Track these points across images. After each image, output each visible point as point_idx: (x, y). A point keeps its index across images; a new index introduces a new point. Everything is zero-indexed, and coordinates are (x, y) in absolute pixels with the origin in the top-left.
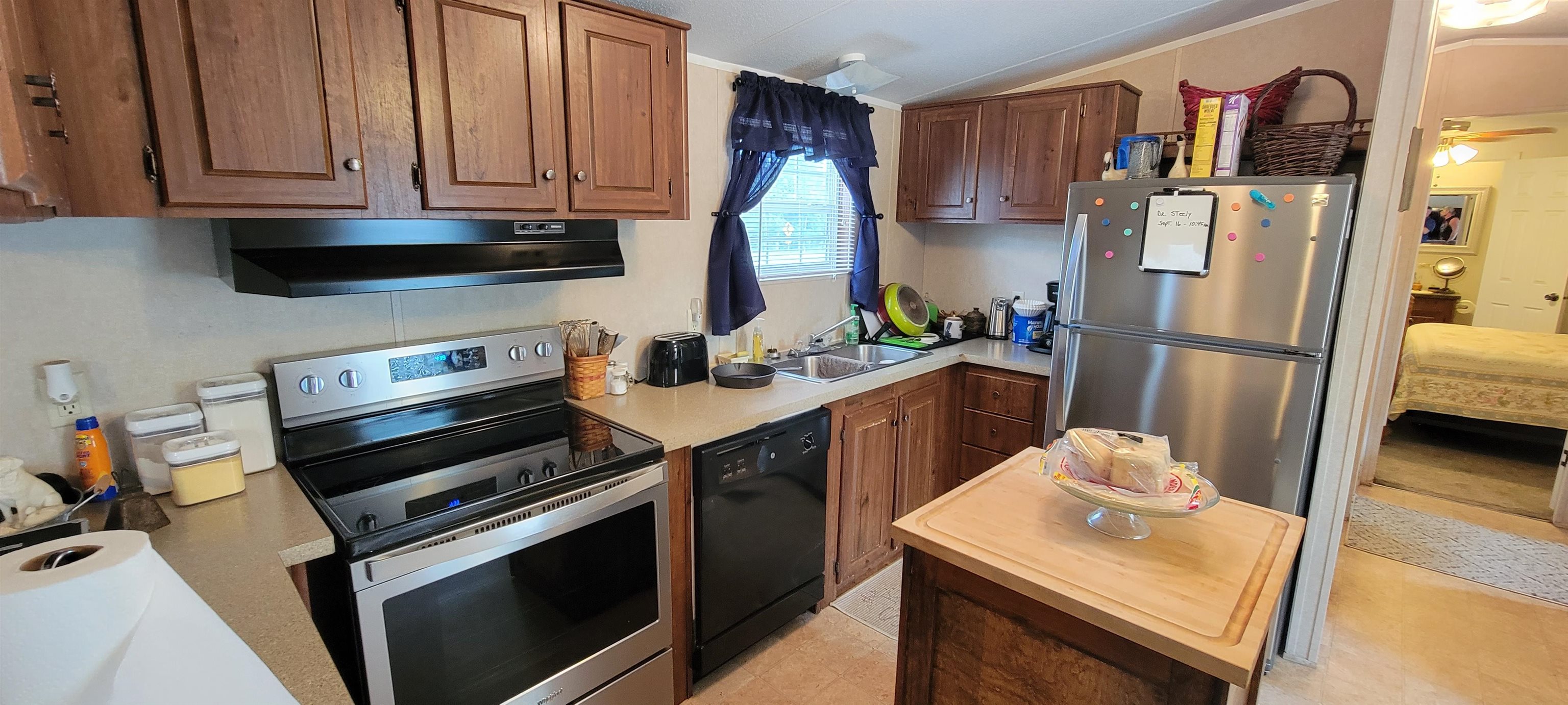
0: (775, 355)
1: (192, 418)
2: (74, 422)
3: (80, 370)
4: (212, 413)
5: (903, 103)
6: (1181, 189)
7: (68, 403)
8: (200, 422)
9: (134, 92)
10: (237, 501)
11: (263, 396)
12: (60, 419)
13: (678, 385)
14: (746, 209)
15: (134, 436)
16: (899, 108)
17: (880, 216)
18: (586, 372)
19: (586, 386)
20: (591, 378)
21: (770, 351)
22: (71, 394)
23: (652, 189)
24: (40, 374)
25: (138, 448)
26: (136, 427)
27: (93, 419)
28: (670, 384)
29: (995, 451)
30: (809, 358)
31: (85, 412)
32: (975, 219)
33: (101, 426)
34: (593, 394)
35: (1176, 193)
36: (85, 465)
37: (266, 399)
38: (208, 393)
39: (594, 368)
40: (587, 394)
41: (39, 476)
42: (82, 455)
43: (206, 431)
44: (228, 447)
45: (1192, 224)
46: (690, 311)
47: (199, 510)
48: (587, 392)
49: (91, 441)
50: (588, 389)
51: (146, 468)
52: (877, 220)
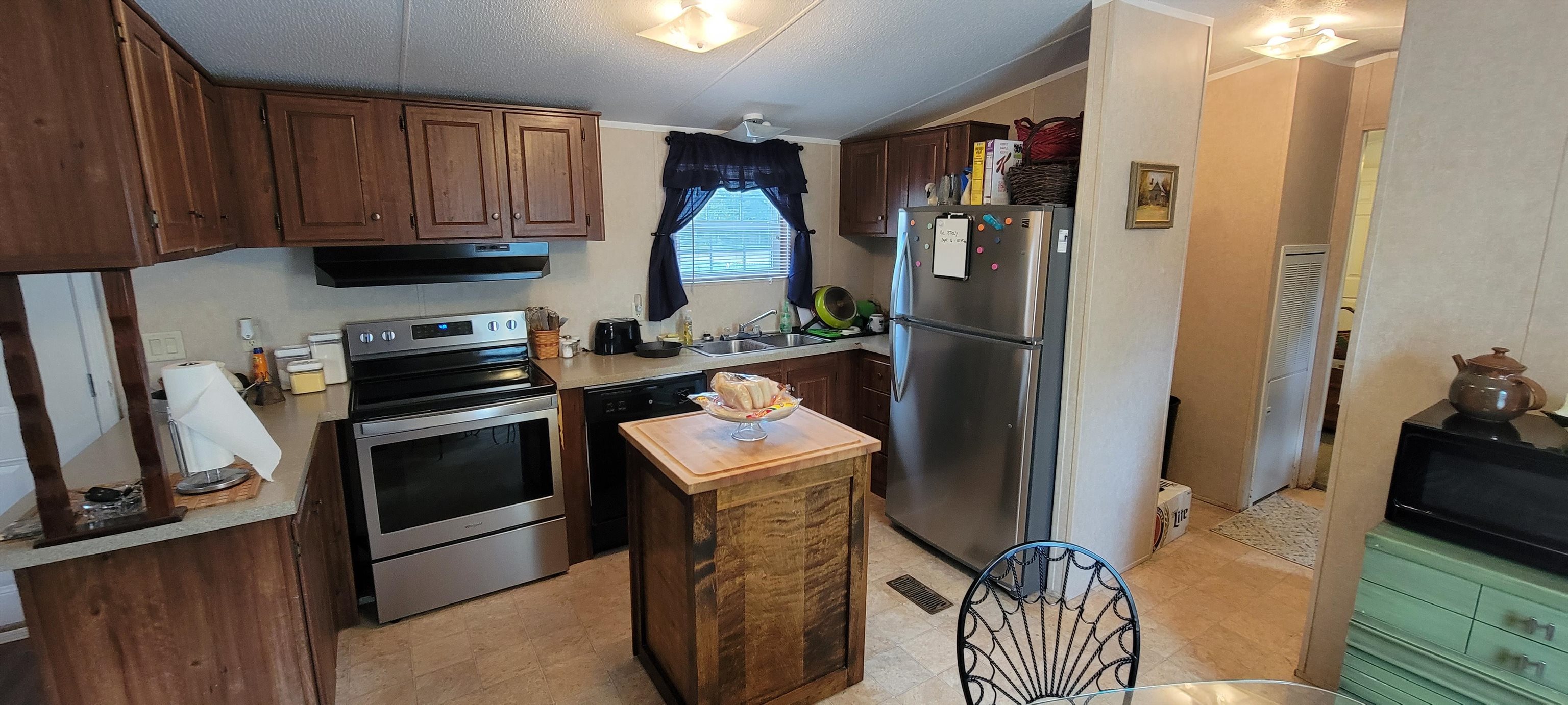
0: (708, 338)
1: (304, 351)
2: (253, 350)
3: (256, 323)
4: (315, 349)
5: (843, 139)
6: (952, 214)
7: (251, 339)
8: (308, 353)
9: (271, 188)
10: (321, 395)
11: (340, 342)
12: (248, 347)
13: (614, 354)
14: (675, 231)
15: (278, 358)
16: (837, 143)
17: (813, 232)
18: (542, 341)
19: (543, 350)
20: (546, 345)
21: (705, 335)
22: (251, 335)
23: (572, 222)
24: (239, 325)
25: (279, 364)
26: (278, 354)
27: (261, 349)
28: (609, 353)
29: (881, 422)
30: (733, 342)
31: (258, 345)
32: (886, 233)
33: (265, 353)
34: (548, 355)
35: (949, 216)
36: (257, 371)
37: (341, 344)
38: (313, 338)
39: (548, 338)
40: (543, 356)
41: (235, 375)
42: (256, 366)
43: (312, 358)
44: (317, 366)
45: (958, 241)
46: (634, 303)
47: (301, 397)
48: (543, 354)
49: (259, 360)
50: (544, 352)
51: (282, 374)
52: (810, 234)
